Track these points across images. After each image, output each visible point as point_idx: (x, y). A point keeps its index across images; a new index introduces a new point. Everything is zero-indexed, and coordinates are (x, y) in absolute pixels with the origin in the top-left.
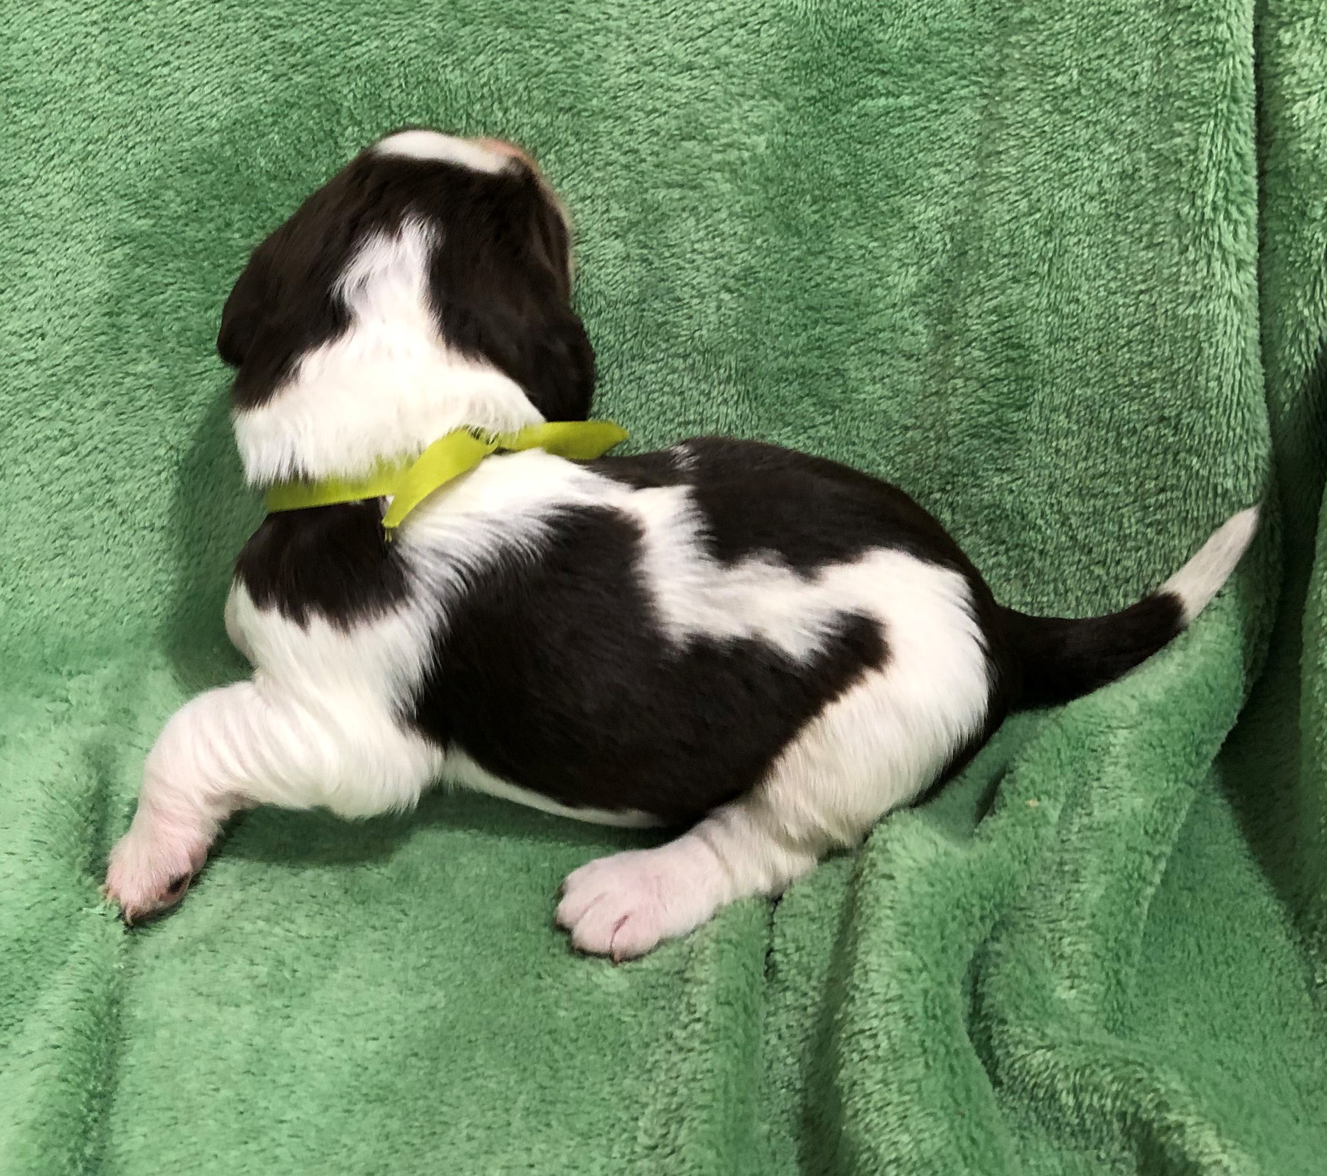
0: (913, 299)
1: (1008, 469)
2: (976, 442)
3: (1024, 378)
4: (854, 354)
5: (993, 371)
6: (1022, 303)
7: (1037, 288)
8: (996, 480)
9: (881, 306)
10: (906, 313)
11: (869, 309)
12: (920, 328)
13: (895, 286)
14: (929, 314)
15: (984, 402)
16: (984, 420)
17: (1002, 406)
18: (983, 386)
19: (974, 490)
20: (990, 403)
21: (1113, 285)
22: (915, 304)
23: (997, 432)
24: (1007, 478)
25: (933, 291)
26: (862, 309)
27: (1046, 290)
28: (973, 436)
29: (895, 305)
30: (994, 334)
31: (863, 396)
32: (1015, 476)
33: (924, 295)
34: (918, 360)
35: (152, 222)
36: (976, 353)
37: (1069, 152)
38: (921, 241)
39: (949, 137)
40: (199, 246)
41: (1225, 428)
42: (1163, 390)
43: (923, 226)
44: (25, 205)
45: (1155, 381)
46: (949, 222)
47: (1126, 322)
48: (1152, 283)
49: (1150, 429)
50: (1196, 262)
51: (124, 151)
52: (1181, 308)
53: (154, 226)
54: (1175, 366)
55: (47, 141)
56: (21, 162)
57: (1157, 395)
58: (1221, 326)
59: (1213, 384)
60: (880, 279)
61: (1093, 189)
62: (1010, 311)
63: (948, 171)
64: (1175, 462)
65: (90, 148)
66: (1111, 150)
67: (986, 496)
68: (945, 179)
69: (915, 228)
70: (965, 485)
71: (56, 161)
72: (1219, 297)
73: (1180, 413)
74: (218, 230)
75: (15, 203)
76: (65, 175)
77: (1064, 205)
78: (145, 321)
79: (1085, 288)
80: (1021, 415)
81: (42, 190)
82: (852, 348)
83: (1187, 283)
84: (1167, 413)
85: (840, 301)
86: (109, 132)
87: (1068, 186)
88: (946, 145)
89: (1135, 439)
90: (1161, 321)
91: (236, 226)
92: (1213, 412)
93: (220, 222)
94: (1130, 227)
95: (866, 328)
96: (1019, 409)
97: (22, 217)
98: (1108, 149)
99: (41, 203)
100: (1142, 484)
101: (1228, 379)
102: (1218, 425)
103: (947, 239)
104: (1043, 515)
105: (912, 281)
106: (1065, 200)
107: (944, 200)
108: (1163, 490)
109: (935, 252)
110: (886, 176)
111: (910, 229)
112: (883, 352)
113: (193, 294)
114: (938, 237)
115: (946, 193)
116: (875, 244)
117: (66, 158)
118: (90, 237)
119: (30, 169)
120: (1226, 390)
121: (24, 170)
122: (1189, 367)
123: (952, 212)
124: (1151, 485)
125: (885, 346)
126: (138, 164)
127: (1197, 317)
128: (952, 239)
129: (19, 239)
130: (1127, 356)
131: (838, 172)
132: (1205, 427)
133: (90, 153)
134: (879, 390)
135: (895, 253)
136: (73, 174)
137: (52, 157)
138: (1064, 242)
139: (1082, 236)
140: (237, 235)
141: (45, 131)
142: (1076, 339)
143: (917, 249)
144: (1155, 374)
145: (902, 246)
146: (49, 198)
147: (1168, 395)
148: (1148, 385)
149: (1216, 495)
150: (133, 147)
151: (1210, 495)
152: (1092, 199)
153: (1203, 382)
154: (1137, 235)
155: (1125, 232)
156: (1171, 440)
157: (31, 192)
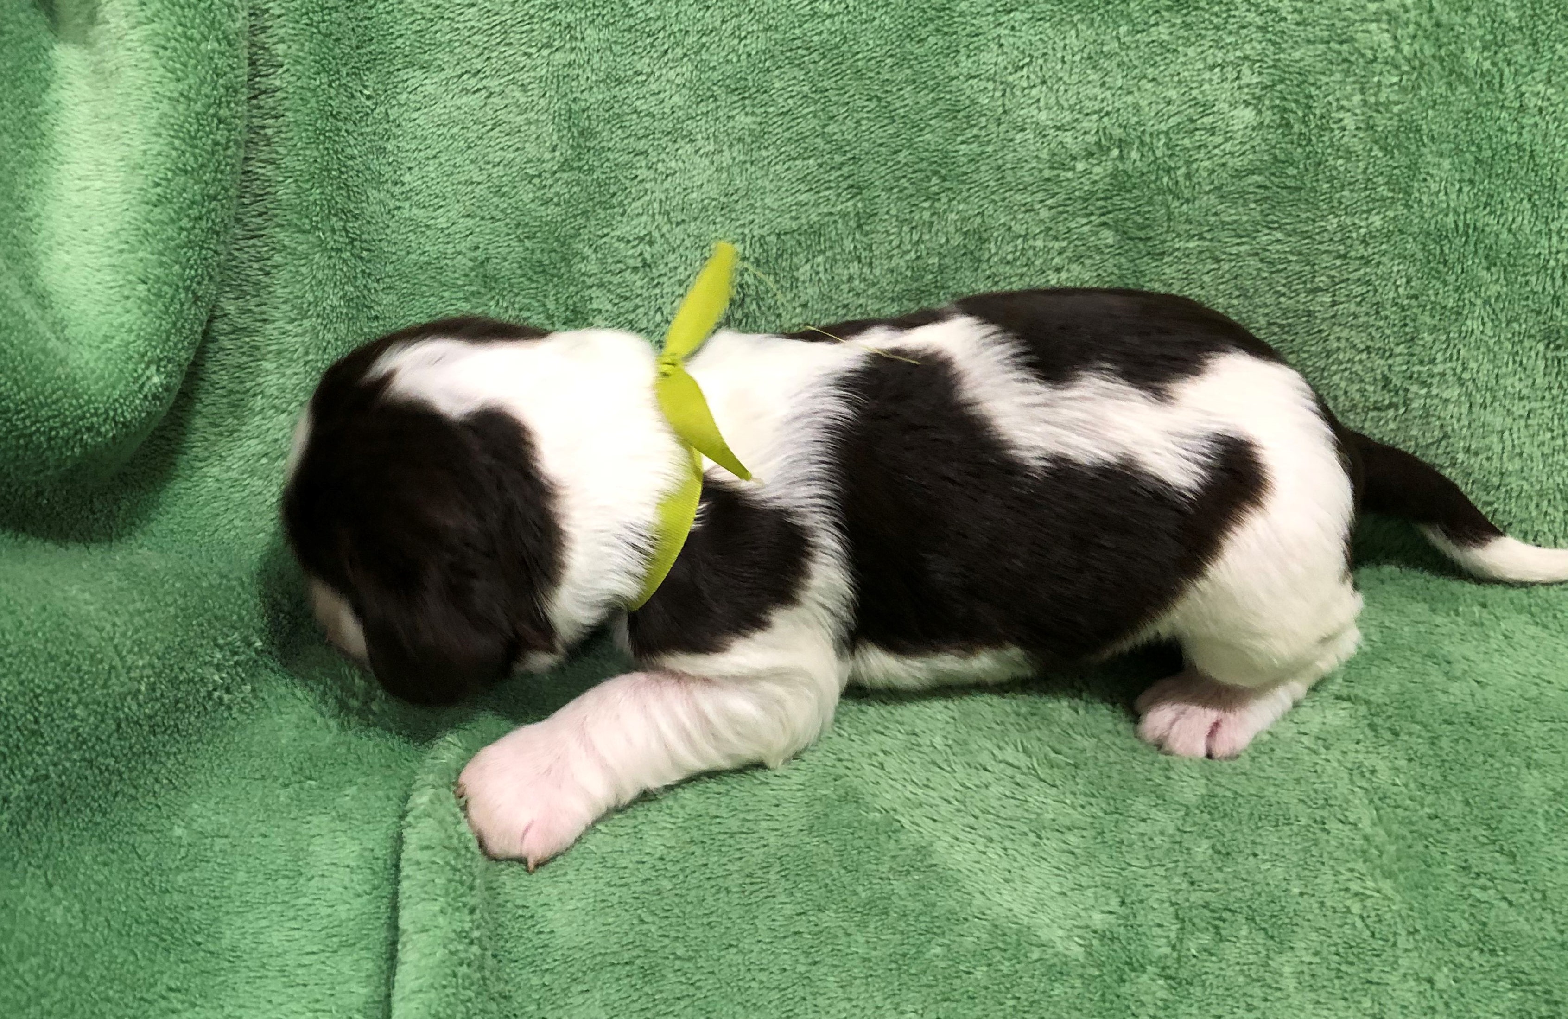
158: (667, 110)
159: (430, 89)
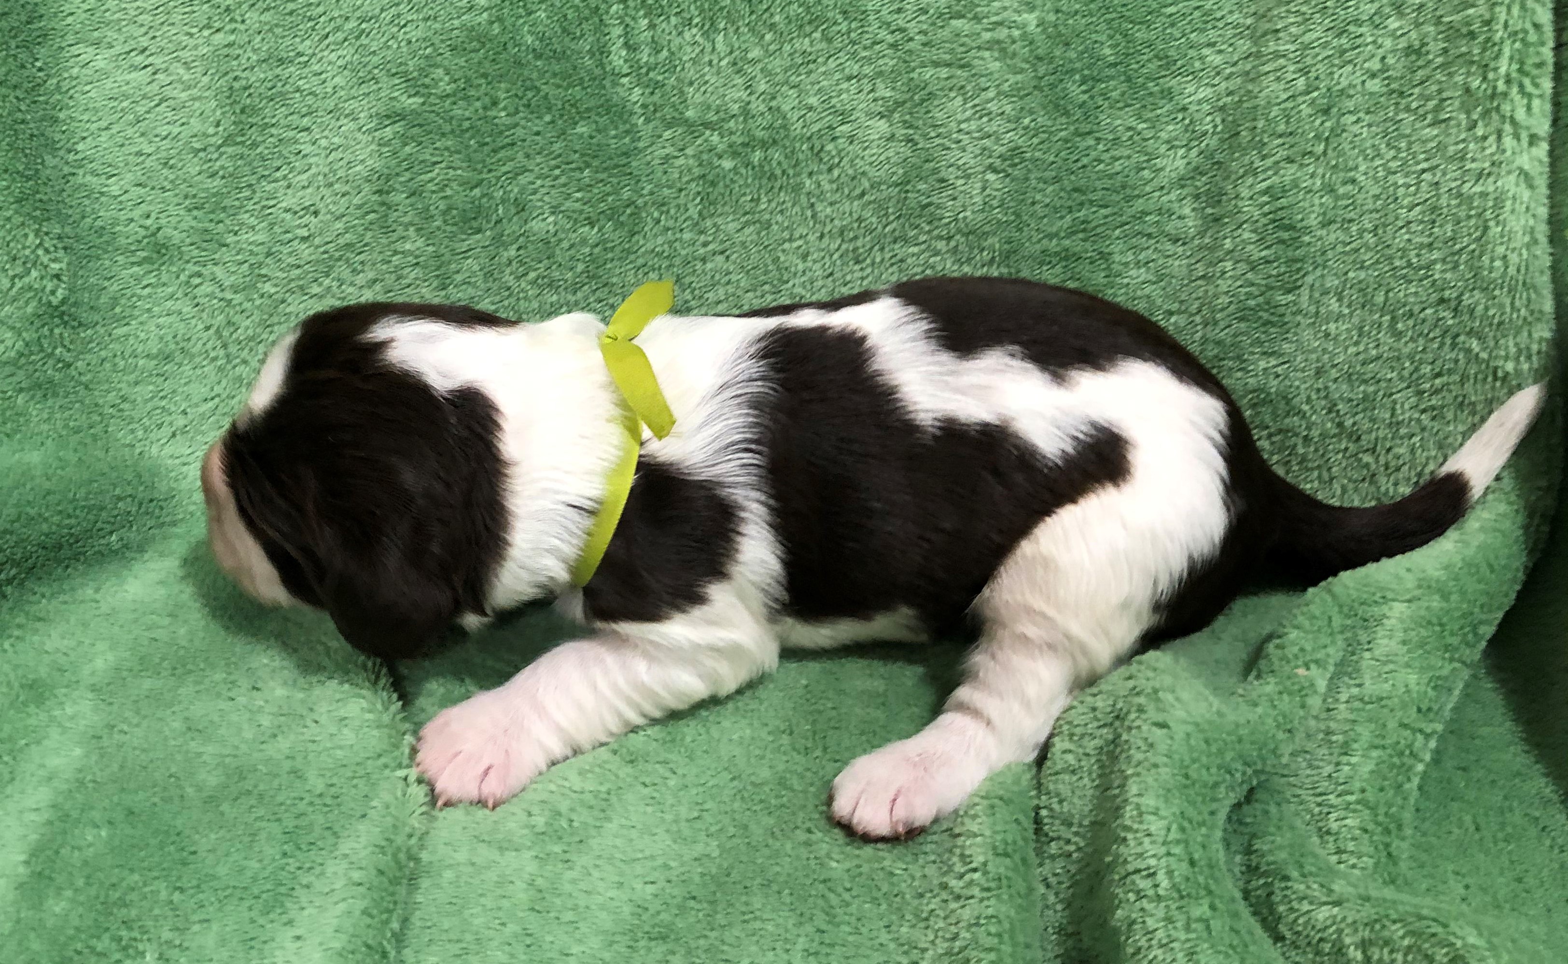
0: (1181, 182)
1: (1274, 353)
2: (1243, 325)
3: (1296, 261)
4: (1118, 238)
5: (1263, 253)
6: (1295, 184)
7: (1311, 169)
8: (1262, 364)
9: (1148, 189)
10: (1173, 196)
11: (1136, 192)
12: (1187, 211)
13: (1162, 169)
14: (1197, 197)
15: (1253, 285)
16: (1252, 303)
17: (1272, 288)
18: (1252, 269)
19: (1239, 374)
20: (1259, 285)
21: (1394, 165)
22: (1183, 187)
23: (1265, 315)
24: (1273, 362)
25: (1202, 174)
26: (1128, 191)
27: (1320, 171)
28: (1241, 319)
29: (1162, 188)
30: (1265, 215)
31: (1126, 281)
32: (1281, 360)
33: (1193, 178)
34: (1184, 244)
35: (421, 100)
36: (1246, 235)
37: (1351, 28)
38: (1191, 122)
39: (1223, 17)
40: (466, 124)
41: (1508, 310)
42: (1443, 271)
43: (1193, 108)
44: (301, 83)
45: (1435, 262)
46: (1221, 103)
47: (1405, 202)
48: (1434, 162)
49: (1429, 311)
50: (1485, 138)
51: (395, 29)
52: (1467, 185)
53: (423, 104)
54: (1457, 247)
55: (322, 19)
56: (298, 40)
57: (1437, 276)
58: (1508, 203)
59: (1498, 263)
60: (1148, 161)
61: (1375, 65)
62: (1284, 191)
63: (1220, 52)
64: (1454, 346)
65: (364, 26)
66: (1397, 25)
67: (1251, 381)
68: (1218, 60)
69: (1184, 109)
70: (1231, 369)
71: (331, 39)
72: (1509, 172)
73: (1462, 294)
74: (485, 108)
75: (291, 81)
76: (340, 53)
77: (1344, 83)
78: (413, 200)
79: (1362, 168)
80: (1290, 297)
81: (316, 68)
82: (1117, 232)
83: (1473, 160)
84: (1447, 293)
85: (1108, 183)
86: (382, 10)
87: (1350, 62)
88: (1220, 24)
89: (1411, 323)
90: (1443, 202)
91: (502, 105)
92: (1497, 292)
93: (487, 100)
94: (1414, 105)
95: (1131, 211)
96: (1289, 291)
97: (298, 95)
98: (1393, 23)
99: (315, 80)
100: (1417, 369)
101: (1514, 258)
102: (1501, 306)
103: (1218, 120)
104: (1309, 400)
105: (1180, 163)
106: (1345, 77)
107: (1216, 81)
108: (1439, 375)
109: (1205, 134)
110: (1156, 56)
111: (1179, 111)
112: (1149, 236)
113: (459, 172)
114: (1209, 118)
115: (1218, 74)
116: (1144, 126)
117: (340, 36)
118: (362, 115)
119: (305, 46)
120: (1512, 271)
121: (300, 48)
122: (1473, 246)
123: (1224, 93)
124: (1426, 369)
125: (1151, 230)
126: (410, 42)
127: (1484, 195)
128: (1223, 121)
129: (295, 117)
130: (1406, 237)
131: (1107, 51)
132: (1487, 309)
133: (363, 31)
134: (1143, 274)
135: (1163, 135)
136: (347, 52)
137: (327, 36)
138: (1343, 120)
139: (1361, 115)
140: (503, 114)
141: (321, 9)
142: (1351, 221)
143: (1186, 131)
144: (1436, 255)
145: (1171, 128)
146: (324, 76)
147: (1448, 276)
148: (1428, 267)
149: (1495, 378)
150: (405, 26)
151: (1490, 379)
152: (1373, 76)
153: (1487, 262)
154: (1421, 111)
155: (1408, 109)
156: (1450, 322)
157: (307, 70)
158: (329, 90)
159: (100, 64)
